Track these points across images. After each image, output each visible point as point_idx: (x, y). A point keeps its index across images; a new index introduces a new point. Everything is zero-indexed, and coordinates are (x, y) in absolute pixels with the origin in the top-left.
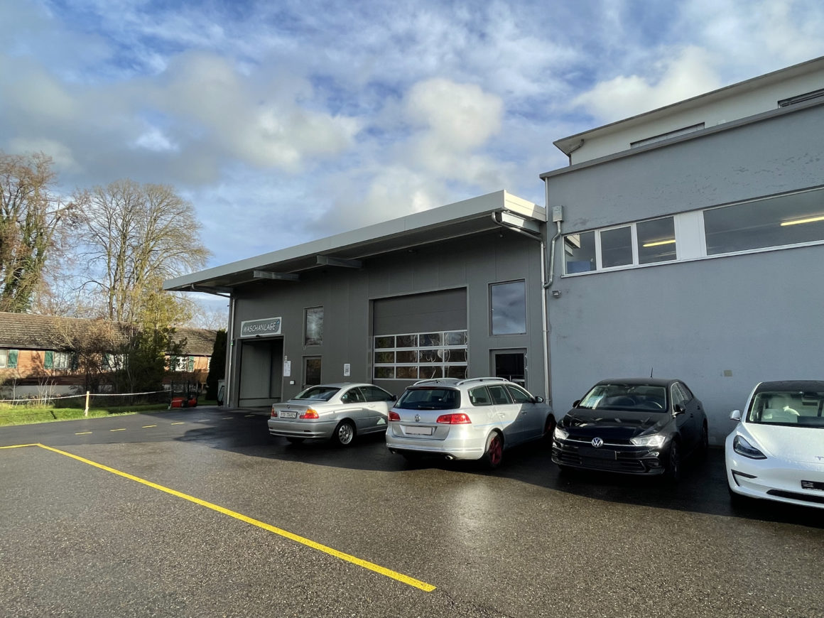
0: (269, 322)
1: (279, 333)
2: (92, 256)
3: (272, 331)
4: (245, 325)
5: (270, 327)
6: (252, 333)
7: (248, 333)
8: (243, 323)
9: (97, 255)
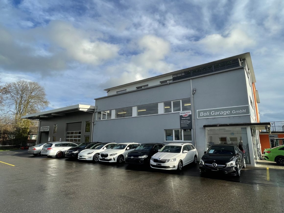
0: (46, 127)
1: (48, 130)
2: (11, 103)
3: (47, 130)
4: (42, 128)
5: (47, 129)
6: (43, 130)
7: (42, 130)
8: (41, 127)
9: (13, 103)
